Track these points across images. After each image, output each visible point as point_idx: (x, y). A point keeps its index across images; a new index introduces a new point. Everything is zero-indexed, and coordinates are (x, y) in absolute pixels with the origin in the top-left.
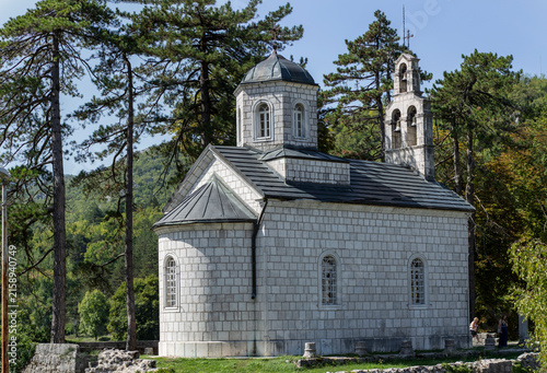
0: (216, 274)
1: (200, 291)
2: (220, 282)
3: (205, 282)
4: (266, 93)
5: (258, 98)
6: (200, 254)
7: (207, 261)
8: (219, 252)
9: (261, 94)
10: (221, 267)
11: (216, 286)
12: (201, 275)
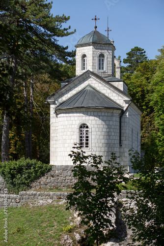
0: (110, 134)
1: (103, 141)
2: (111, 137)
3: (105, 137)
4: (104, 49)
5: (100, 51)
6: (103, 123)
7: (107, 127)
8: (111, 123)
9: (101, 49)
10: (112, 130)
11: (110, 139)
12: (103, 133)
